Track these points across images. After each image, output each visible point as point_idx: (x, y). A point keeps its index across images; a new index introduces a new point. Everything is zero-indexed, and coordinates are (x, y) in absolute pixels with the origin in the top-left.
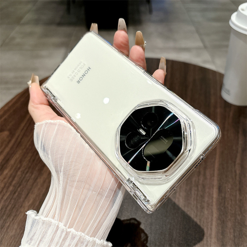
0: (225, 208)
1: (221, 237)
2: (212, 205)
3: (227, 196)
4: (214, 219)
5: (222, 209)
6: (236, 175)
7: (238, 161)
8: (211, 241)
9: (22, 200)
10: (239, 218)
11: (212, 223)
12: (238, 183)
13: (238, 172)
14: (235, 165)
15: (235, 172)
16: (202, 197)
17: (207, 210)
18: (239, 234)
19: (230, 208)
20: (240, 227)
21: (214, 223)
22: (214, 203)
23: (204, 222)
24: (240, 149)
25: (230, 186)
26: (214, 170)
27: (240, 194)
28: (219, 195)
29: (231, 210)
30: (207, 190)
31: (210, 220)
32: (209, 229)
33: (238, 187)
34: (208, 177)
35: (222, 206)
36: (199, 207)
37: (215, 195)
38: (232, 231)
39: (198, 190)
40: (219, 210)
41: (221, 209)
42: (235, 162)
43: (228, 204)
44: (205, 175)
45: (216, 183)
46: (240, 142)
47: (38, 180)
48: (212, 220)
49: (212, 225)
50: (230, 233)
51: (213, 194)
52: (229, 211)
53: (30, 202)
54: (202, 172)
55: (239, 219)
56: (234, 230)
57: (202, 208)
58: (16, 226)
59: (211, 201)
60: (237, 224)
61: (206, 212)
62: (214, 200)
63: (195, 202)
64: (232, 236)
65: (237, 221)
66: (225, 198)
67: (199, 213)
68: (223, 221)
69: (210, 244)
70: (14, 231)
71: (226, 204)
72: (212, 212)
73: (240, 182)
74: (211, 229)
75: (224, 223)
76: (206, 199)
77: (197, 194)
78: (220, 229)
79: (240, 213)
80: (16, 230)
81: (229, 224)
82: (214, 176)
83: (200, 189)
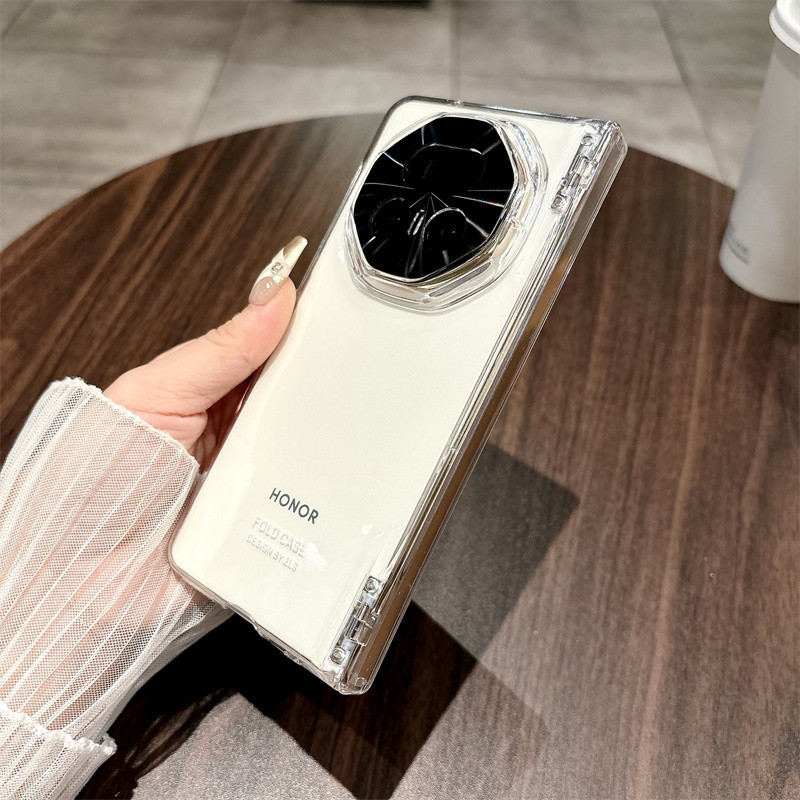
0: (694, 631)
1: (674, 721)
2: (655, 621)
3: (707, 593)
4: (658, 666)
5: (687, 633)
6: (739, 530)
7: (752, 483)
8: (640, 732)
10: (734, 665)
11: (649, 677)
12: (744, 554)
13: (747, 520)
14: (740, 498)
15: (740, 516)
16: (626, 591)
17: (638, 633)
18: (731, 718)
19: (709, 632)
20: (736, 693)
21: (656, 677)
22: (662, 615)
23: (623, 673)
24: (761, 446)
25: (717, 564)
26: (672, 509)
27: (747, 590)
28: (679, 590)
29: (712, 638)
30: (644, 572)
31: (643, 665)
32: (639, 693)
33: (742, 569)
34: (651, 530)
35: (687, 628)
36: (613, 624)
37: (668, 589)
38: (709, 704)
39: (614, 569)
40: (676, 635)
41: (681, 633)
42: (741, 487)
43: (705, 620)
44: (640, 522)
45: (673, 549)
46: (766, 422)
48: (650, 668)
49: (647, 681)
50: (702, 710)
51: (660, 586)
52: (707, 641)
54: (633, 515)
55: (737, 669)
56: (717, 703)
57: (623, 626)
59: (653, 606)
60: (727, 683)
61: (634, 641)
62: (664, 604)
63: (603, 608)
64: (707, 720)
65: (728, 672)
66: (698, 598)
67: (611, 644)
68: (685, 672)
69: (638, 740)
71: (700, 618)
72: (653, 643)
73: (751, 551)
74: (644, 694)
75: (686, 678)
76: (638, 598)
77: (611, 584)
78: (673, 697)
79: (739, 649)
81: (704, 684)
82: (669, 527)
83: (621, 566)
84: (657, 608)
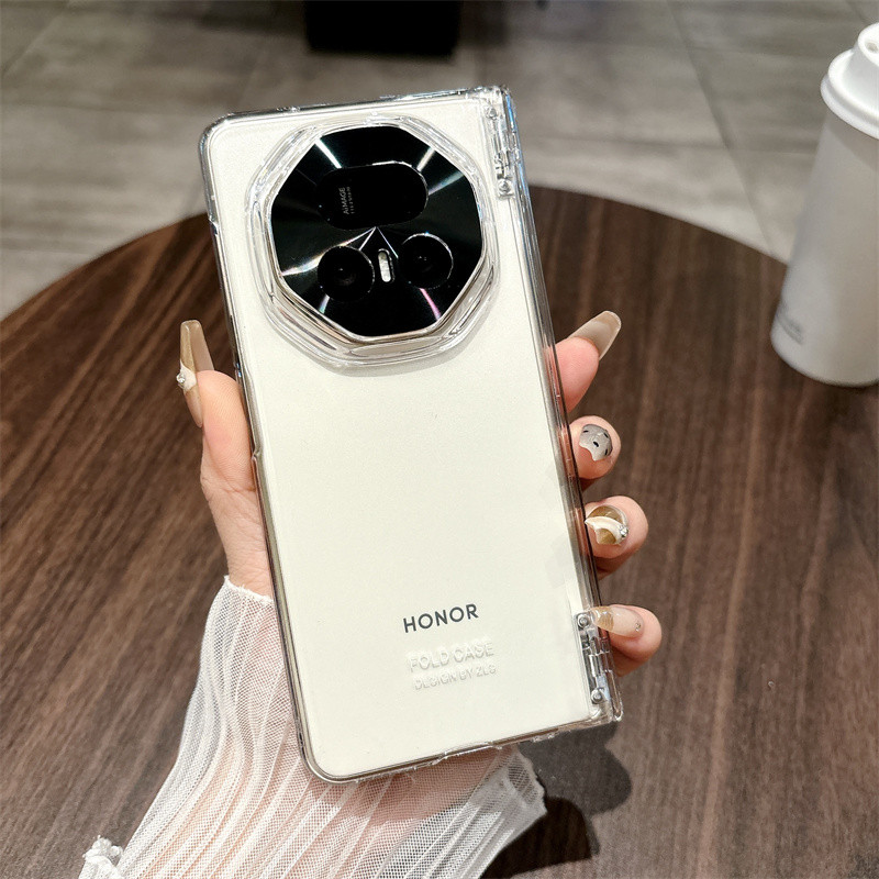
0: (753, 746)
1: (733, 847)
2: (709, 735)
3: (765, 703)
4: (714, 785)
5: (745, 748)
6: (799, 634)
7: (811, 582)
8: (696, 861)
9: (44, 675)
10: (798, 784)
11: (704, 798)
12: (804, 660)
13: (807, 622)
14: (799, 599)
15: (799, 618)
16: (679, 702)
17: (691, 748)
18: (795, 844)
19: (770, 747)
20: (800, 815)
21: (712, 798)
22: (718, 729)
23: (676, 793)
24: (820, 542)
25: (776, 671)
26: (726, 610)
27: (809, 701)
28: (735, 701)
29: (773, 754)
30: (696, 681)
31: (698, 785)
32: (694, 816)
33: (803, 676)
34: (704, 634)
35: (745, 742)
36: (664, 738)
37: (723, 700)
38: (771, 828)
39: (665, 677)
40: (734, 752)
41: (739, 749)
42: (800, 587)
43: (764, 733)
44: (692, 626)
45: (728, 655)
46: (825, 515)
47: (107, 608)
48: (705, 788)
49: (703, 802)
50: (764, 834)
51: (715, 695)
52: (767, 758)
53: (75, 687)
54: (684, 617)
55: (800, 789)
56: (780, 826)
57: (676, 741)
58: (20, 770)
59: (707, 719)
60: (790, 805)
61: (687, 757)
62: (720, 716)
63: (652, 721)
64: (769, 848)
65: (791, 793)
66: (756, 710)
67: (662, 760)
68: (745, 792)
69: (694, 869)
70: (14, 784)
71: (759, 732)
72: (709, 758)
73: (813, 656)
74: (700, 817)
75: (745, 799)
76: (691, 712)
77: (662, 694)
78: (732, 820)
79: (803, 767)
80: (21, 780)
81: (765, 806)
82: (723, 631)
83: (672, 675)
84: (712, 720)
